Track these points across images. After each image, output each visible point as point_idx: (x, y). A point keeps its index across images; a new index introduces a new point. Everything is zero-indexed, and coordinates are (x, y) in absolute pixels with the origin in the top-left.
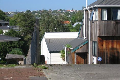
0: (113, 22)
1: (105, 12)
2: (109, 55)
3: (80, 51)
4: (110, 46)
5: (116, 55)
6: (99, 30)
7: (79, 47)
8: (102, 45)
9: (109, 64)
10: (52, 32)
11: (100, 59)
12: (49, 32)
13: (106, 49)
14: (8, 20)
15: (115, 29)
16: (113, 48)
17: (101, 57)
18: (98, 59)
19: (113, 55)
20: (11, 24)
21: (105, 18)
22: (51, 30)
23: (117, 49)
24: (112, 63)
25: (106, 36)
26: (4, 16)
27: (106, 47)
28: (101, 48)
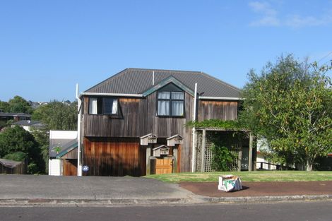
0: (104, 117)
1: (95, 104)
2: (99, 163)
3: (70, 157)
4: (101, 151)
5: (110, 162)
6: (85, 127)
7: (68, 151)
8: (90, 149)
9: (100, 175)
10: (66, 130)
11: (86, 168)
12: (61, 129)
13: (96, 155)
14: (31, 113)
15: (108, 127)
16: (104, 154)
17: (88, 165)
18: (83, 168)
19: (105, 164)
20: (34, 119)
21: (95, 111)
22: (64, 127)
23: (110, 155)
24: (103, 175)
25: (94, 136)
26: (27, 107)
27: (96, 153)
28: (88, 152)
